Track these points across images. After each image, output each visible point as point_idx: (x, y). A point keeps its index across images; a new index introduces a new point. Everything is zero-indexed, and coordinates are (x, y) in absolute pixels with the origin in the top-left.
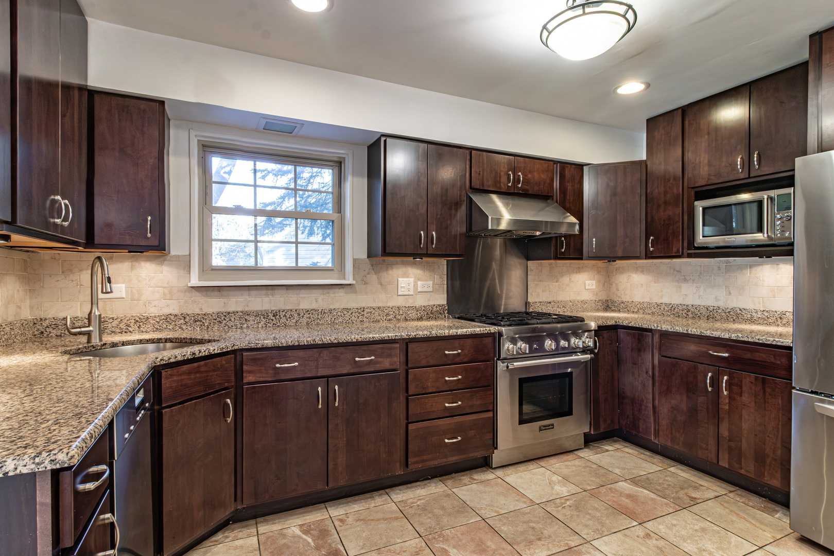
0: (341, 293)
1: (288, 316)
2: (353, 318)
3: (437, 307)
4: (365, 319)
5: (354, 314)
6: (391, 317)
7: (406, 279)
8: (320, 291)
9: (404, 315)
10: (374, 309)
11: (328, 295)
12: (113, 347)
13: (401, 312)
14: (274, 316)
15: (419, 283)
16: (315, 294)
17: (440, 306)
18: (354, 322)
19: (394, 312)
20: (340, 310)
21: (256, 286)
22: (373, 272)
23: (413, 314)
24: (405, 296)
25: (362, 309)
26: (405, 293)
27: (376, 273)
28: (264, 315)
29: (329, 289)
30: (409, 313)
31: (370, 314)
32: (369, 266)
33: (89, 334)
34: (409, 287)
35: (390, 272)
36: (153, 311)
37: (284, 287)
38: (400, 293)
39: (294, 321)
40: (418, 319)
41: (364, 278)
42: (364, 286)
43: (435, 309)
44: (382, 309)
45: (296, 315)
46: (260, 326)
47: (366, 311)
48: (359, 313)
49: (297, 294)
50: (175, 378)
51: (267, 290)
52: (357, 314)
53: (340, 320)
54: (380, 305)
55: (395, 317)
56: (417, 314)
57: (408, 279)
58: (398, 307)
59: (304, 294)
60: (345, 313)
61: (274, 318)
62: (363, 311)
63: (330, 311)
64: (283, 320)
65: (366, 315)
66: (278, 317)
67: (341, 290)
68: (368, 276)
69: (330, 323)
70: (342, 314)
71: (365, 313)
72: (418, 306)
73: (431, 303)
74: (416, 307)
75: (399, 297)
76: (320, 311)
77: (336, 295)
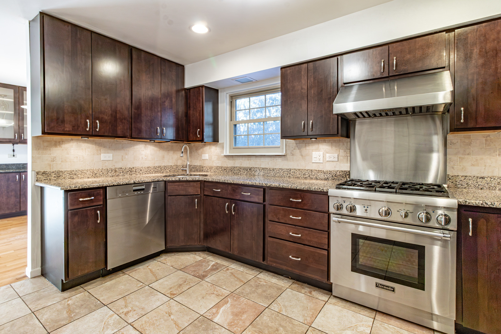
0: (279, 160)
1: (255, 171)
2: (285, 174)
3: (340, 172)
4: (291, 176)
5: (285, 172)
6: (307, 176)
7: (318, 152)
8: (270, 159)
9: (315, 175)
10: (296, 170)
11: (273, 161)
12: (191, 176)
13: (313, 174)
14: (250, 170)
15: (328, 155)
16: (267, 160)
17: (343, 172)
18: (285, 176)
19: (308, 173)
20: (278, 169)
21: (245, 155)
22: (297, 148)
23: (322, 176)
24: (317, 164)
25: (289, 170)
26: (316, 162)
27: (299, 149)
28: (245, 169)
29: (274, 158)
30: (319, 174)
31: (294, 173)
32: (295, 145)
33: (186, 170)
34: (320, 158)
35: (308, 148)
36: (215, 165)
37: (254, 156)
38: (313, 161)
39: (257, 173)
40: (325, 179)
41: (292, 152)
42: (292, 156)
43: (338, 173)
44: (301, 170)
45: (258, 170)
46: (245, 174)
47: (292, 171)
48: (288, 172)
49: (260, 160)
50: (173, 186)
51: (248, 157)
52: (287, 172)
53: (278, 175)
54: (301, 168)
55: (309, 176)
56: (324, 176)
57: (319, 152)
58: (311, 170)
59: (263, 159)
60: (281, 171)
61: (250, 171)
62: (290, 171)
63: (273, 169)
64: (253, 172)
65: (291, 173)
66: (251, 170)
67: (280, 158)
68: (294, 150)
69: (273, 176)
70: (279, 172)
71: (291, 172)
72: (325, 170)
73: (337, 169)
74: (323, 171)
75: (313, 164)
76: (269, 169)
77: (277, 161)
